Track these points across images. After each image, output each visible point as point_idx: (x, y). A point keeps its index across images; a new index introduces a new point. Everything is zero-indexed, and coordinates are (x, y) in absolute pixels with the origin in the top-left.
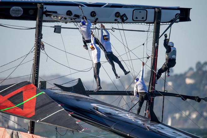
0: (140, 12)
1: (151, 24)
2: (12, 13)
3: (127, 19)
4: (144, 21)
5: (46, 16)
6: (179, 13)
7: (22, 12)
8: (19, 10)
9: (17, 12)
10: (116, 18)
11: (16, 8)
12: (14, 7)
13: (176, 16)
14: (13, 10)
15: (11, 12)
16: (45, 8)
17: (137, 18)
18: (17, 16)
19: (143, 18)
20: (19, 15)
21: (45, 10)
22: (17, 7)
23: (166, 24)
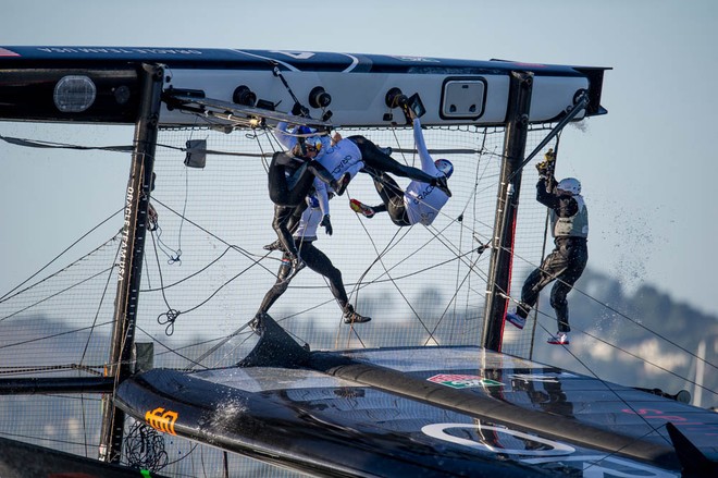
0: (466, 87)
1: (490, 130)
2: (60, 99)
3: (423, 111)
4: (475, 119)
5: (170, 108)
6: (587, 88)
7: (94, 96)
8: (82, 90)
9: (77, 96)
10: (388, 110)
11: (74, 81)
12: (67, 79)
13: (578, 98)
14: (65, 89)
15: (56, 96)
16: (168, 79)
17: (453, 108)
18: (74, 109)
19: (473, 108)
20: (83, 107)
21: (166, 86)
22: (77, 78)
23: (540, 126)
